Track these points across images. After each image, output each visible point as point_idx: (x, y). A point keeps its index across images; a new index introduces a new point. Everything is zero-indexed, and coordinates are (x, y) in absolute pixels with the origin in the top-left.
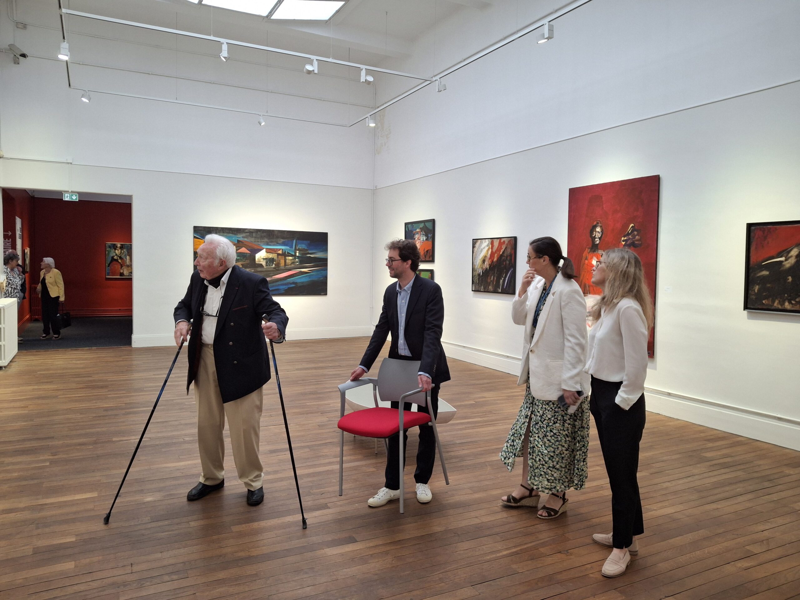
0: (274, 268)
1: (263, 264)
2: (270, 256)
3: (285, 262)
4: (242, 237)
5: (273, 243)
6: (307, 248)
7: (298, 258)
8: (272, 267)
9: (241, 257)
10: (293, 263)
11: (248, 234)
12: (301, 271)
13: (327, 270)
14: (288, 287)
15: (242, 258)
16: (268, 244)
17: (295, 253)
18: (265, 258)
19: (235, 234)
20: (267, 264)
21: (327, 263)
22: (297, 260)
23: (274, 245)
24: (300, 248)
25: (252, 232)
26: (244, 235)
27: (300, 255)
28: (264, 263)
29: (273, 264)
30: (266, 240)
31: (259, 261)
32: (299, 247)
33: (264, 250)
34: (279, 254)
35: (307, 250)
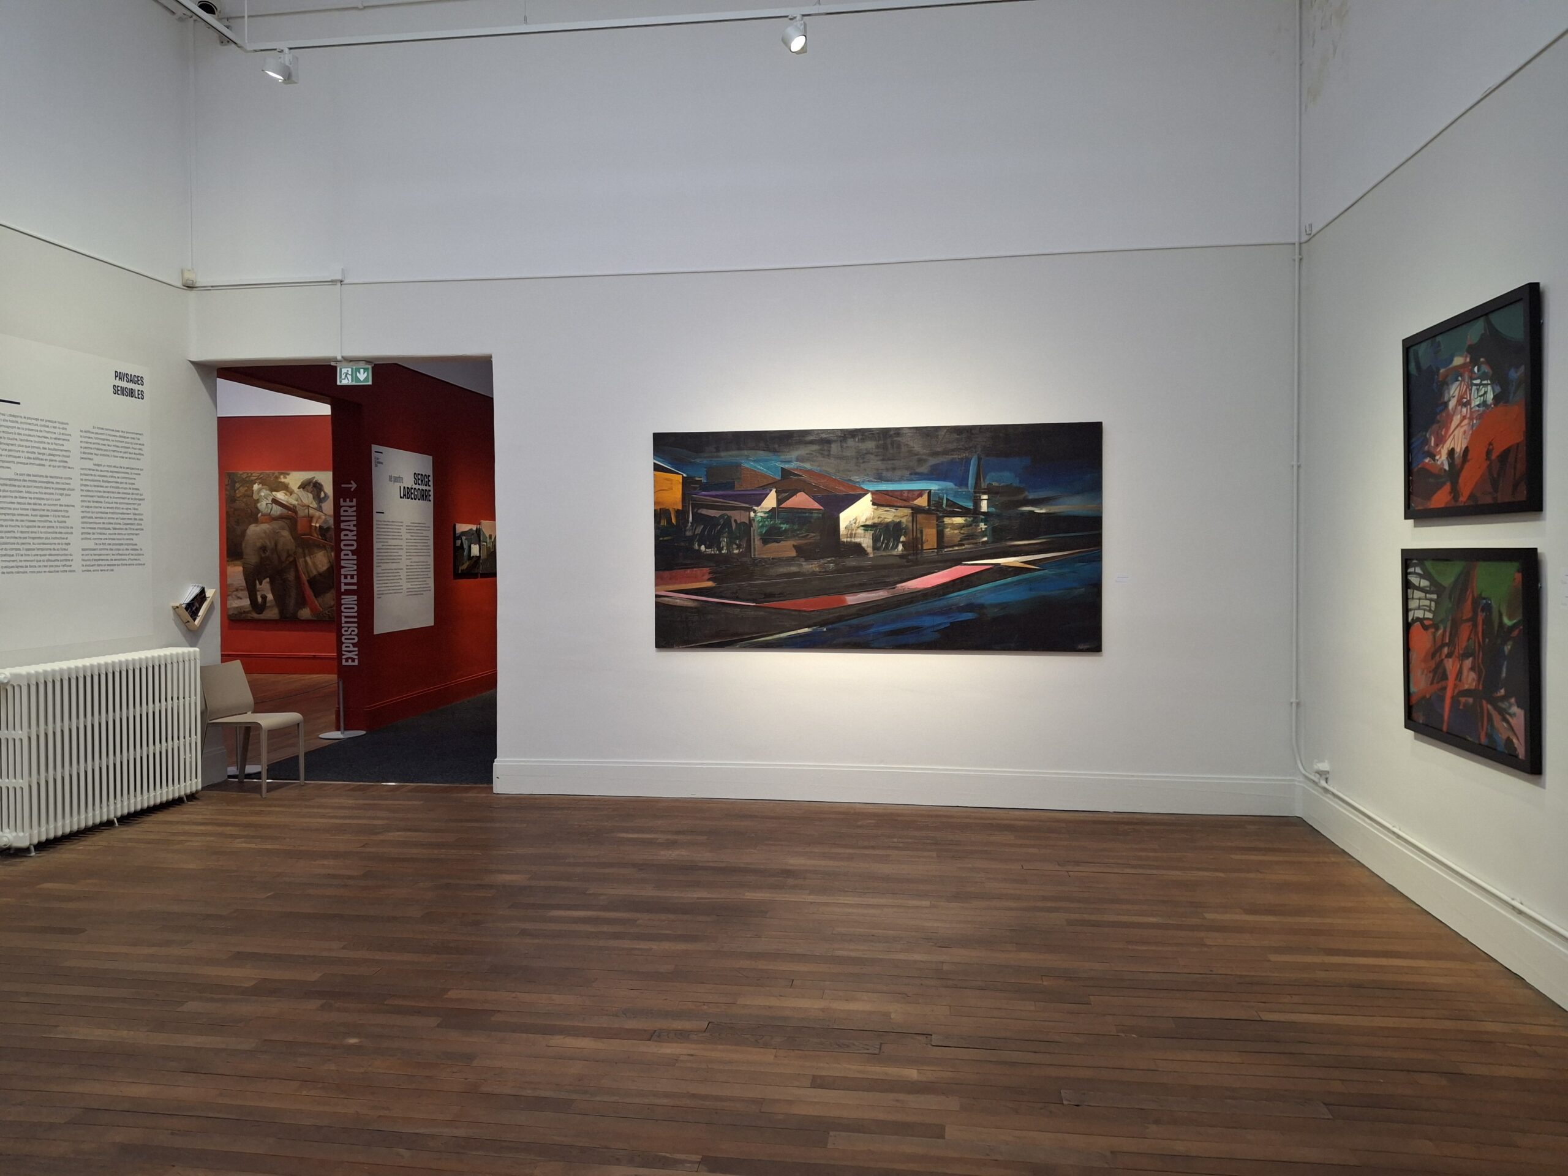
0: (901, 556)
1: (864, 545)
2: (889, 515)
3: (940, 534)
4: (798, 460)
5: (898, 473)
6: (1020, 482)
7: (985, 522)
8: (895, 552)
9: (793, 523)
10: (969, 537)
11: (815, 447)
12: (999, 564)
13: (1098, 558)
14: (951, 620)
15: (796, 527)
16: (880, 478)
17: (977, 503)
18: (869, 523)
19: (775, 451)
20: (879, 545)
21: (1100, 535)
22: (982, 526)
23: (901, 480)
24: (994, 484)
25: (828, 442)
26: (802, 451)
27: (992, 510)
28: (866, 541)
29: (899, 542)
30: (875, 463)
31: (851, 535)
32: (993, 479)
33: (869, 497)
34: (917, 510)
35: (1019, 490)
